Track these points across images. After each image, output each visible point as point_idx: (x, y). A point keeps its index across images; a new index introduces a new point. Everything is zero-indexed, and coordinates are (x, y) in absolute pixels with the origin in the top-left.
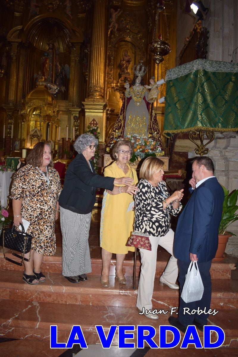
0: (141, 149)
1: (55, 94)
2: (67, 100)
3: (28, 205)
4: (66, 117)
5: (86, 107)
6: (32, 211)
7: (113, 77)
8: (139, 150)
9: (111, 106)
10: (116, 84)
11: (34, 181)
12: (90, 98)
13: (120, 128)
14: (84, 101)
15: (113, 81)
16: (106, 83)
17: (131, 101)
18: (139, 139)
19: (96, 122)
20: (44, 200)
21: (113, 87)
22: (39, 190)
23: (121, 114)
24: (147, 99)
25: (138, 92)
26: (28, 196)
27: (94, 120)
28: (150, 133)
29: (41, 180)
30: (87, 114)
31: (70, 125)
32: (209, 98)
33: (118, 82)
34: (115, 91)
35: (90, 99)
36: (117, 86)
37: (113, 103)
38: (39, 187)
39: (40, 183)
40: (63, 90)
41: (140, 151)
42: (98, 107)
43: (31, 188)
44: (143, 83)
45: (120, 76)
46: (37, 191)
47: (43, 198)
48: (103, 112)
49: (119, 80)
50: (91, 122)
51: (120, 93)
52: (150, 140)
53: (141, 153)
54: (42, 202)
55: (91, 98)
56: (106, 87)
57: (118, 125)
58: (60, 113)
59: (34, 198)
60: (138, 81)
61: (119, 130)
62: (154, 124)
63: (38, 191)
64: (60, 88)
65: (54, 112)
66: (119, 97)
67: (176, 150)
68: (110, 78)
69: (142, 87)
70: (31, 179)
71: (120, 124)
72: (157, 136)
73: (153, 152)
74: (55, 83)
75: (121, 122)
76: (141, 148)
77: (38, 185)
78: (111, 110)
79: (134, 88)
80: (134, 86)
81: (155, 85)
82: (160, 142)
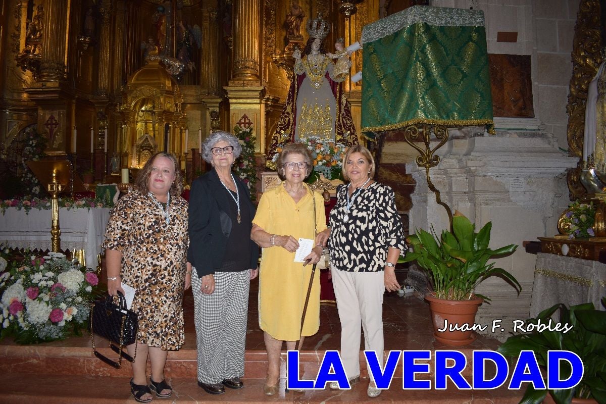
0: (324, 161)
1: (178, 76)
2: (198, 85)
3: (132, 260)
4: (197, 113)
5: (230, 94)
6: (138, 270)
7: (275, 44)
8: (320, 163)
9: (272, 92)
10: (280, 54)
11: (142, 218)
12: (237, 80)
13: (288, 128)
14: (227, 85)
15: (275, 50)
16: (263, 54)
17: (305, 80)
18: (321, 144)
19: (249, 120)
20: (159, 249)
21: (276, 60)
22: (151, 232)
23: (288, 103)
24: (331, 77)
25: (316, 65)
26: (133, 243)
27: (245, 117)
28: (339, 134)
29: (155, 215)
30: (232, 107)
31: (205, 126)
32: (435, 71)
33: (283, 52)
34: (279, 67)
35: (236, 82)
36: (282, 58)
37: (276, 87)
38: (150, 228)
39: (152, 220)
40: (191, 68)
41: (323, 164)
42: (250, 94)
43: (137, 230)
44: (323, 50)
45: (286, 42)
46: (146, 235)
47: (158, 247)
48: (260, 103)
49: (284, 49)
50: (240, 120)
51: (288, 70)
52: (340, 145)
53: (324, 167)
54: (155, 253)
55: (240, 80)
56: (263, 61)
57: (284, 121)
58: (187, 107)
59: (142, 247)
60: (315, 46)
61: (286, 130)
62: (345, 118)
63: (148, 234)
64: (186, 65)
65: (176, 105)
66: (285, 77)
67: (385, 160)
68: (270, 46)
69: (321, 57)
70: (137, 213)
71: (287, 119)
72: (352, 138)
74: (177, 57)
75: (288, 117)
76: (324, 158)
77: (147, 224)
78: (273, 99)
79: (310, 57)
80: (310, 55)
81: (344, 52)
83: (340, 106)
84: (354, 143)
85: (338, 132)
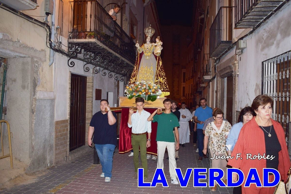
0: (145, 92)
8: (143, 93)
13: (135, 76)
18: (145, 85)
25: (148, 49)
53: (145, 95)
57: (134, 74)
60: (148, 40)
62: (160, 72)
69: (150, 45)
72: (163, 81)
73: (154, 94)
79: (145, 45)
81: (159, 43)
82: (166, 85)
83: (158, 67)
84: (164, 83)
85: (156, 78)
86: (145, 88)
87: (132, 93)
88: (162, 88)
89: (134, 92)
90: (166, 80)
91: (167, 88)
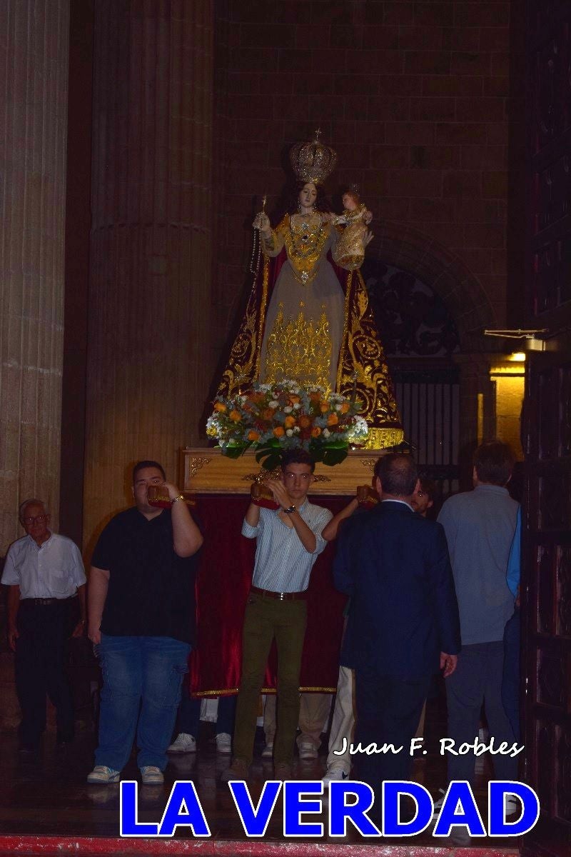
8: (290, 432)
13: (247, 360)
18: (297, 396)
23: (250, 312)
25: (306, 237)
28: (345, 372)
53: (297, 441)
61: (244, 364)
62: (362, 339)
69: (317, 219)
71: (246, 343)
72: (375, 379)
73: (338, 437)
75: (249, 339)
76: (298, 423)
80: (294, 217)
81: (357, 214)
82: (387, 399)
83: (350, 318)
84: (379, 390)
85: (344, 370)
86: (298, 412)
87: (242, 434)
88: (369, 410)
89: (249, 426)
90: (384, 374)
91: (390, 413)
